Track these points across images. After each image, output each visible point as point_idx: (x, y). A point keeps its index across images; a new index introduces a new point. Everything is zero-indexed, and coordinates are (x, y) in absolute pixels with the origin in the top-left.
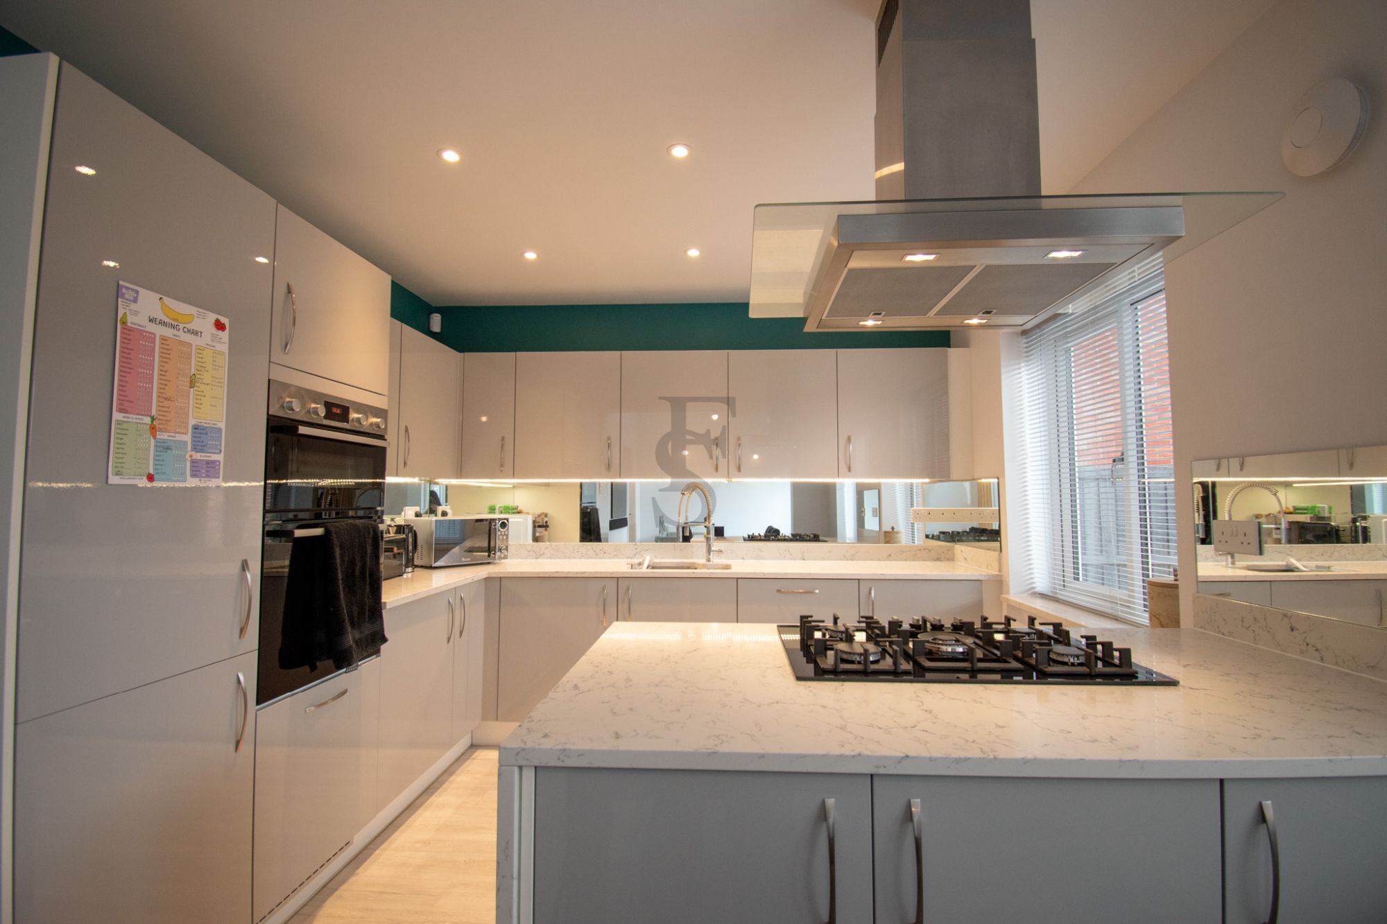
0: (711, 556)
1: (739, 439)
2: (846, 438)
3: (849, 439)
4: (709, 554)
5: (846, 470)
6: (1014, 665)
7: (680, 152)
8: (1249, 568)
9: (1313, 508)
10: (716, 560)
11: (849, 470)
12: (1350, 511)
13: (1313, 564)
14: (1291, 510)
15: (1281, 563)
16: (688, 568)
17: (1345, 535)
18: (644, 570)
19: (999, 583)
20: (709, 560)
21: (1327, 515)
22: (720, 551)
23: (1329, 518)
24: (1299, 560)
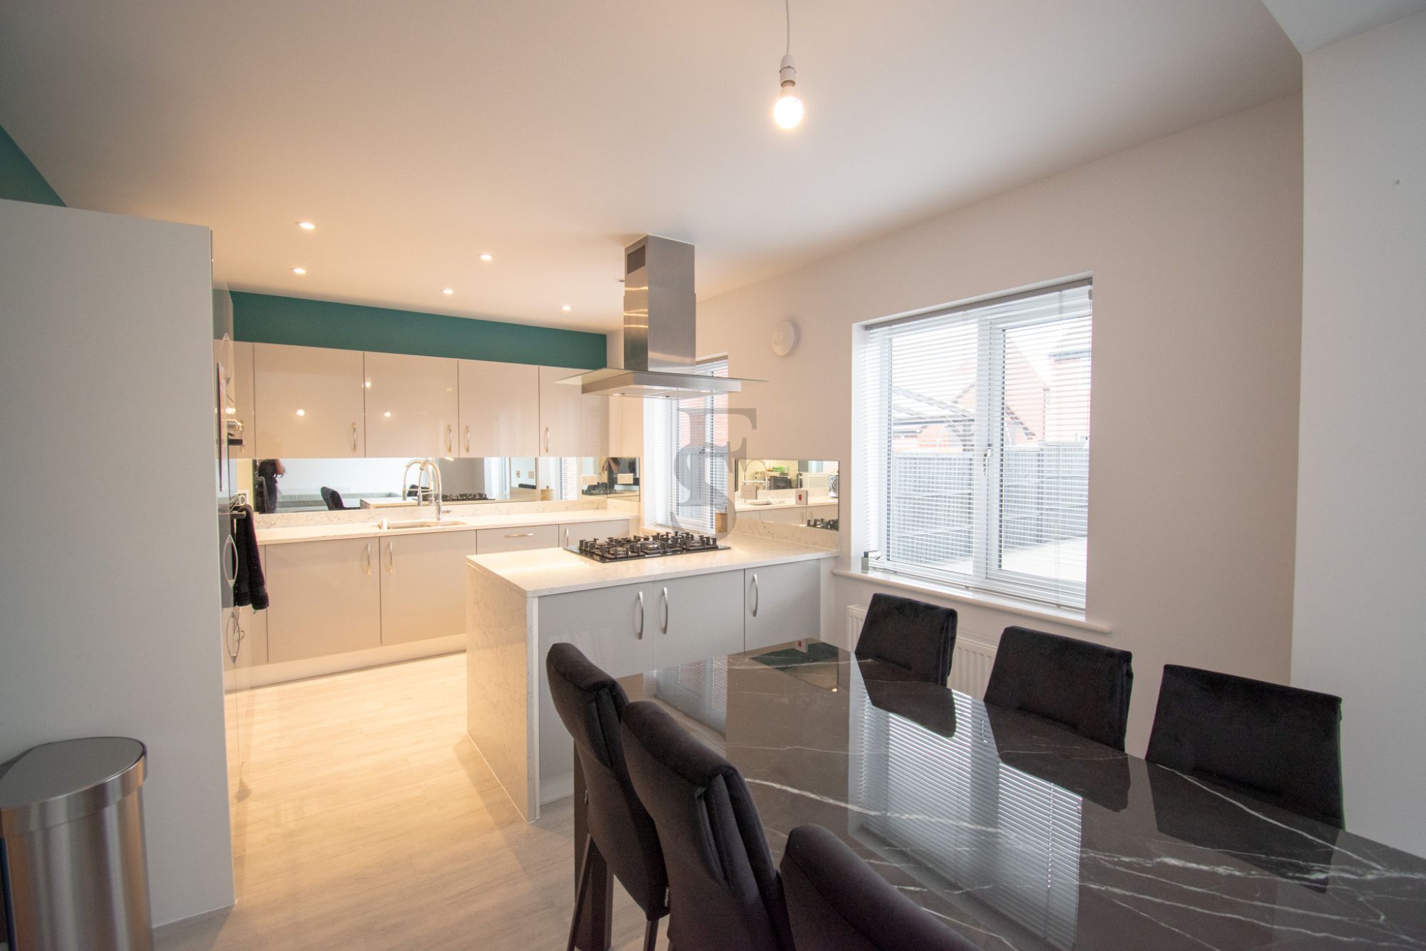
0: (441, 516)
1: (467, 427)
2: (544, 429)
3: (547, 430)
4: (439, 513)
5: (545, 451)
6: (678, 549)
7: (486, 258)
8: (752, 504)
9: (781, 468)
10: (445, 518)
11: (547, 451)
12: (797, 469)
13: (777, 500)
14: (772, 469)
15: (764, 501)
16: (422, 526)
17: (794, 484)
18: (385, 530)
19: (638, 520)
20: (439, 519)
21: (787, 472)
22: (448, 512)
23: (787, 474)
24: (772, 498)
